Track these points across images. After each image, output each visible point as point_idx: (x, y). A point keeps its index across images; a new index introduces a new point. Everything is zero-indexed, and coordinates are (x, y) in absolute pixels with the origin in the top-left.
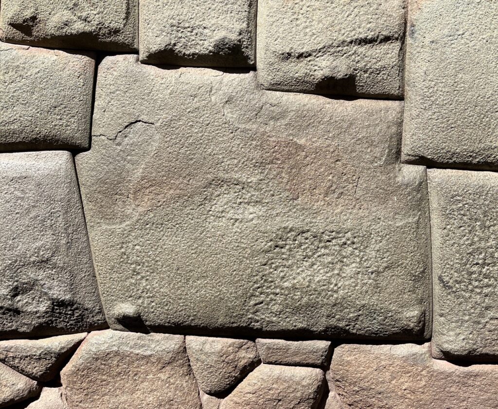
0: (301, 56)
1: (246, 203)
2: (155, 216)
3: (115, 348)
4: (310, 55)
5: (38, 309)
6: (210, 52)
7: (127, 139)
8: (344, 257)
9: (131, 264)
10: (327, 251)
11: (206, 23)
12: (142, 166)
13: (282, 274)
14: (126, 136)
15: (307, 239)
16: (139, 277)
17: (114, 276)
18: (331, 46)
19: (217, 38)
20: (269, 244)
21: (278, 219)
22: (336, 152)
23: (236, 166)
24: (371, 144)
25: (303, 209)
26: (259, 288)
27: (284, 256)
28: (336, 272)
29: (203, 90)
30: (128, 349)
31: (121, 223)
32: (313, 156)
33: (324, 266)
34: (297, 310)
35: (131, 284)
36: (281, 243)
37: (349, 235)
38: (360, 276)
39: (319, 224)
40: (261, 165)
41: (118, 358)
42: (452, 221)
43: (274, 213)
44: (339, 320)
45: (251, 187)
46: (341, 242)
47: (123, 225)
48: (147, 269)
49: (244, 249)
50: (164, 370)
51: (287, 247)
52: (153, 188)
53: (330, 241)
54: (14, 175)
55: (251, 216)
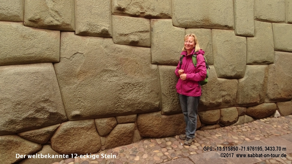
0: (126, 35)
1: (113, 76)
2: (85, 82)
3: (72, 126)
4: (128, 35)
5: (44, 117)
6: (100, 32)
7: (74, 58)
8: (140, 90)
9: (78, 98)
10: (136, 88)
11: (98, 24)
12: (80, 67)
13: (124, 96)
14: (73, 58)
15: (130, 85)
16: (80, 102)
17: (71, 103)
18: (133, 33)
19: (102, 29)
20: (120, 88)
21: (122, 80)
22: (136, 61)
23: (110, 66)
24: (145, 59)
25: (129, 77)
26: (118, 101)
27: (125, 91)
28: (138, 94)
29: (98, 43)
30: (77, 126)
31: (73, 85)
32: (130, 62)
33: (135, 93)
34: (129, 106)
35: (78, 104)
36: (123, 87)
37: (141, 84)
38: (144, 94)
39: (133, 81)
40: (116, 65)
41: (74, 129)
42: (165, 78)
43: (121, 79)
44: (140, 107)
45: (114, 72)
46: (139, 86)
47: (74, 86)
48: (83, 99)
49: (113, 90)
50: (88, 131)
51: (125, 88)
52: (84, 73)
53: (136, 86)
54: (33, 72)
55: (115, 80)
